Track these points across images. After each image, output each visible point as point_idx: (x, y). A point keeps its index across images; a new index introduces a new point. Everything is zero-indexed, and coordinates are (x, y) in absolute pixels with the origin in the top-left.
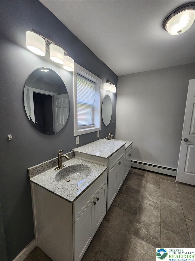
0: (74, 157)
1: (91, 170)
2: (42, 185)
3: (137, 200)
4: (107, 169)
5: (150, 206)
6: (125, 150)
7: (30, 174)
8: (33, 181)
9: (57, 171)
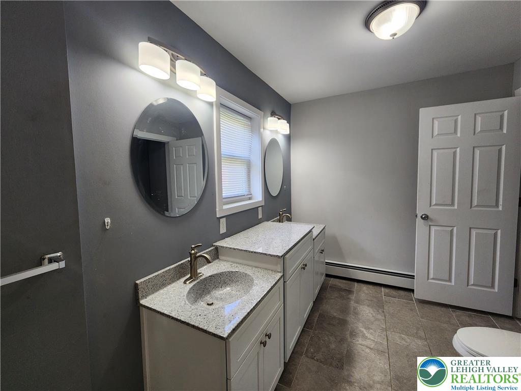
0: (218, 258)
1: (252, 280)
2: (166, 312)
3: (342, 340)
4: (282, 278)
5: (368, 350)
6: (312, 241)
7: (140, 292)
8: (146, 305)
9: (190, 286)
